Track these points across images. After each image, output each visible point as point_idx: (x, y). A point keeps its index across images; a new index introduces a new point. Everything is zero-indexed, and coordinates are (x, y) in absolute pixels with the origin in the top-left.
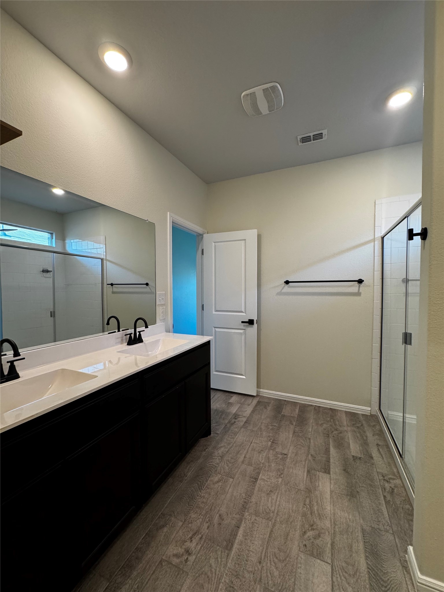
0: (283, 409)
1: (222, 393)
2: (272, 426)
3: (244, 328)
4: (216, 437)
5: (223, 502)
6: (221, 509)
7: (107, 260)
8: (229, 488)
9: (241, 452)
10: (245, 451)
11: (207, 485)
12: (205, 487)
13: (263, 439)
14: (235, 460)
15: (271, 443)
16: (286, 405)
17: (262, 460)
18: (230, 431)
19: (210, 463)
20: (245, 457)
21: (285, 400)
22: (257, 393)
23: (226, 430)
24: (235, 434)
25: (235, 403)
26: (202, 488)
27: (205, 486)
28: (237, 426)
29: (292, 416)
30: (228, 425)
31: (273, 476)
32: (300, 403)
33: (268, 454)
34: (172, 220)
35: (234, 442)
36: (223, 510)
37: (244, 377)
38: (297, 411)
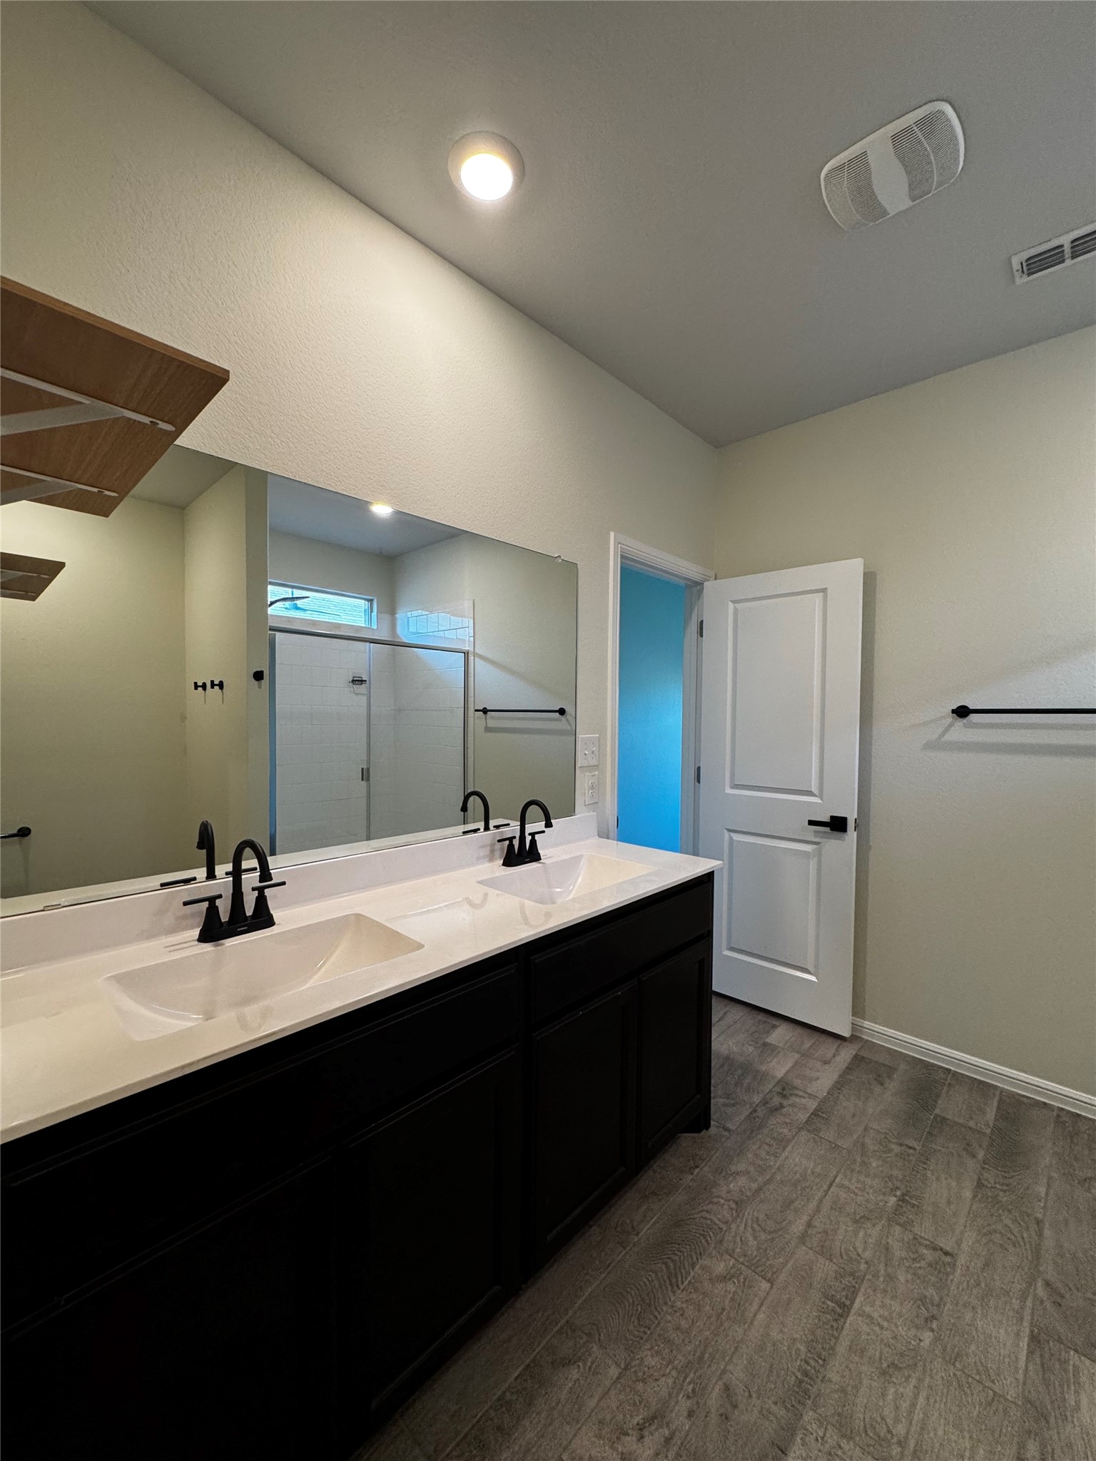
0: (938, 1096)
1: (746, 1010)
2: (901, 1145)
3: (817, 840)
4: (723, 1140)
5: (736, 1348)
6: (730, 1367)
7: (478, 654)
8: (758, 1310)
9: (796, 1204)
10: (812, 1205)
11: (694, 1277)
12: (686, 1283)
13: (869, 1181)
14: (778, 1227)
15: (895, 1199)
16: (950, 1084)
17: (865, 1249)
18: (766, 1131)
19: (704, 1214)
20: (809, 1225)
21: (949, 1070)
22: (853, 1029)
23: (754, 1125)
24: (783, 1142)
25: (783, 1049)
26: (680, 1283)
27: (686, 1278)
28: (788, 1121)
29: (970, 1128)
30: (761, 1112)
31: (900, 1315)
32: (1002, 1090)
33: (887, 1237)
34: (621, 551)
35: (778, 1169)
36: (737, 1373)
37: (813, 978)
38: (991, 1114)
